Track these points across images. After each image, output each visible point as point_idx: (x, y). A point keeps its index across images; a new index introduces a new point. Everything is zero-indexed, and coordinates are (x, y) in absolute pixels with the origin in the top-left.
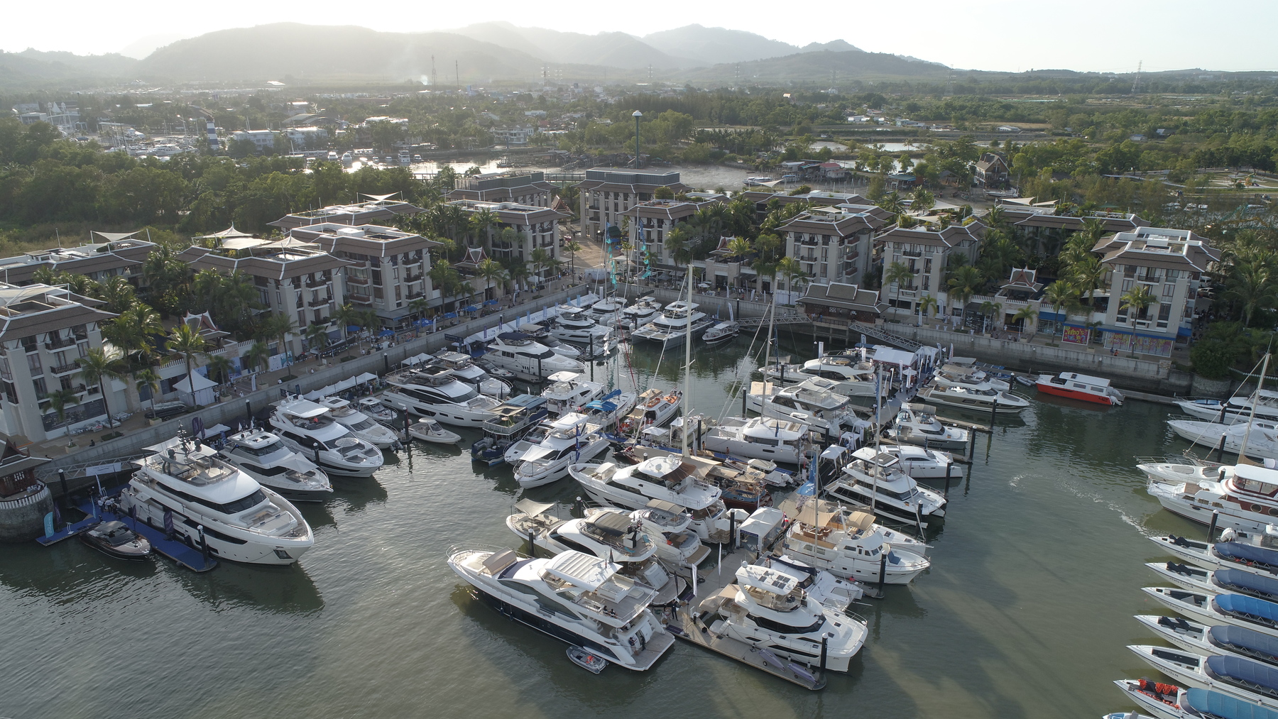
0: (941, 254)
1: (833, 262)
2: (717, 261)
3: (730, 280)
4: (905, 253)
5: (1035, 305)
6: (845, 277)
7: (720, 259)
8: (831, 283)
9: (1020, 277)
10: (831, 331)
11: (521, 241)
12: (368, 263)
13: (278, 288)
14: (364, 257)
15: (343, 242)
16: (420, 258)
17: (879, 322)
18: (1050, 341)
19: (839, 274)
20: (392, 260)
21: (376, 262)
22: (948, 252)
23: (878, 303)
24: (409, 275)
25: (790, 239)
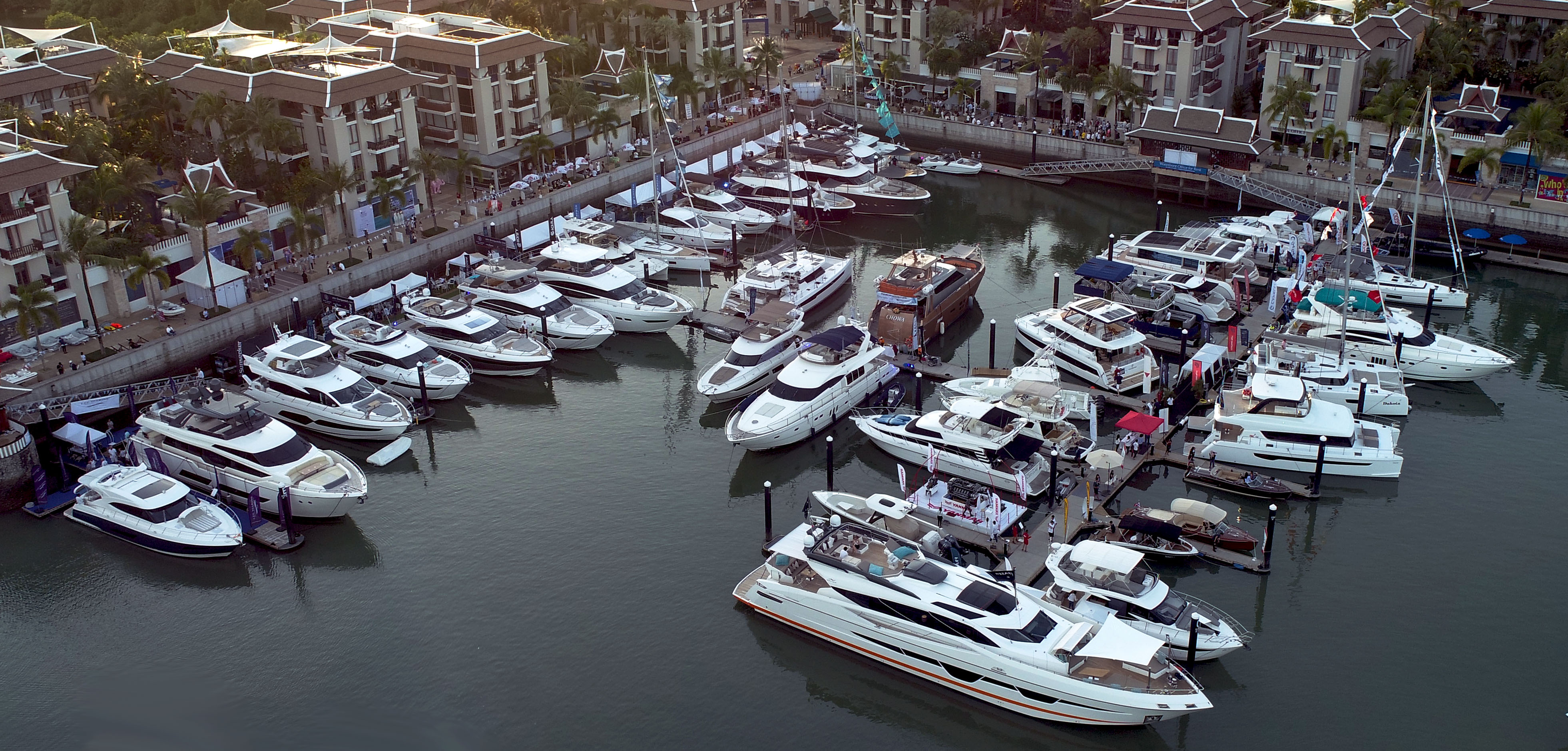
0: (1354, 60)
1: (1184, 72)
2: (999, 70)
3: (1020, 101)
4: (1298, 59)
5: (1496, 140)
6: (1202, 95)
7: (1003, 65)
8: (1182, 107)
9: (1476, 99)
10: (1181, 184)
11: (685, 36)
12: (451, 78)
13: (321, 121)
14: (443, 68)
15: (406, 42)
16: (533, 67)
17: (1256, 168)
18: (1517, 198)
19: (1193, 91)
20: (489, 72)
21: (465, 75)
22: (1365, 57)
23: (1253, 139)
24: (515, 97)
25: (1117, 36)
